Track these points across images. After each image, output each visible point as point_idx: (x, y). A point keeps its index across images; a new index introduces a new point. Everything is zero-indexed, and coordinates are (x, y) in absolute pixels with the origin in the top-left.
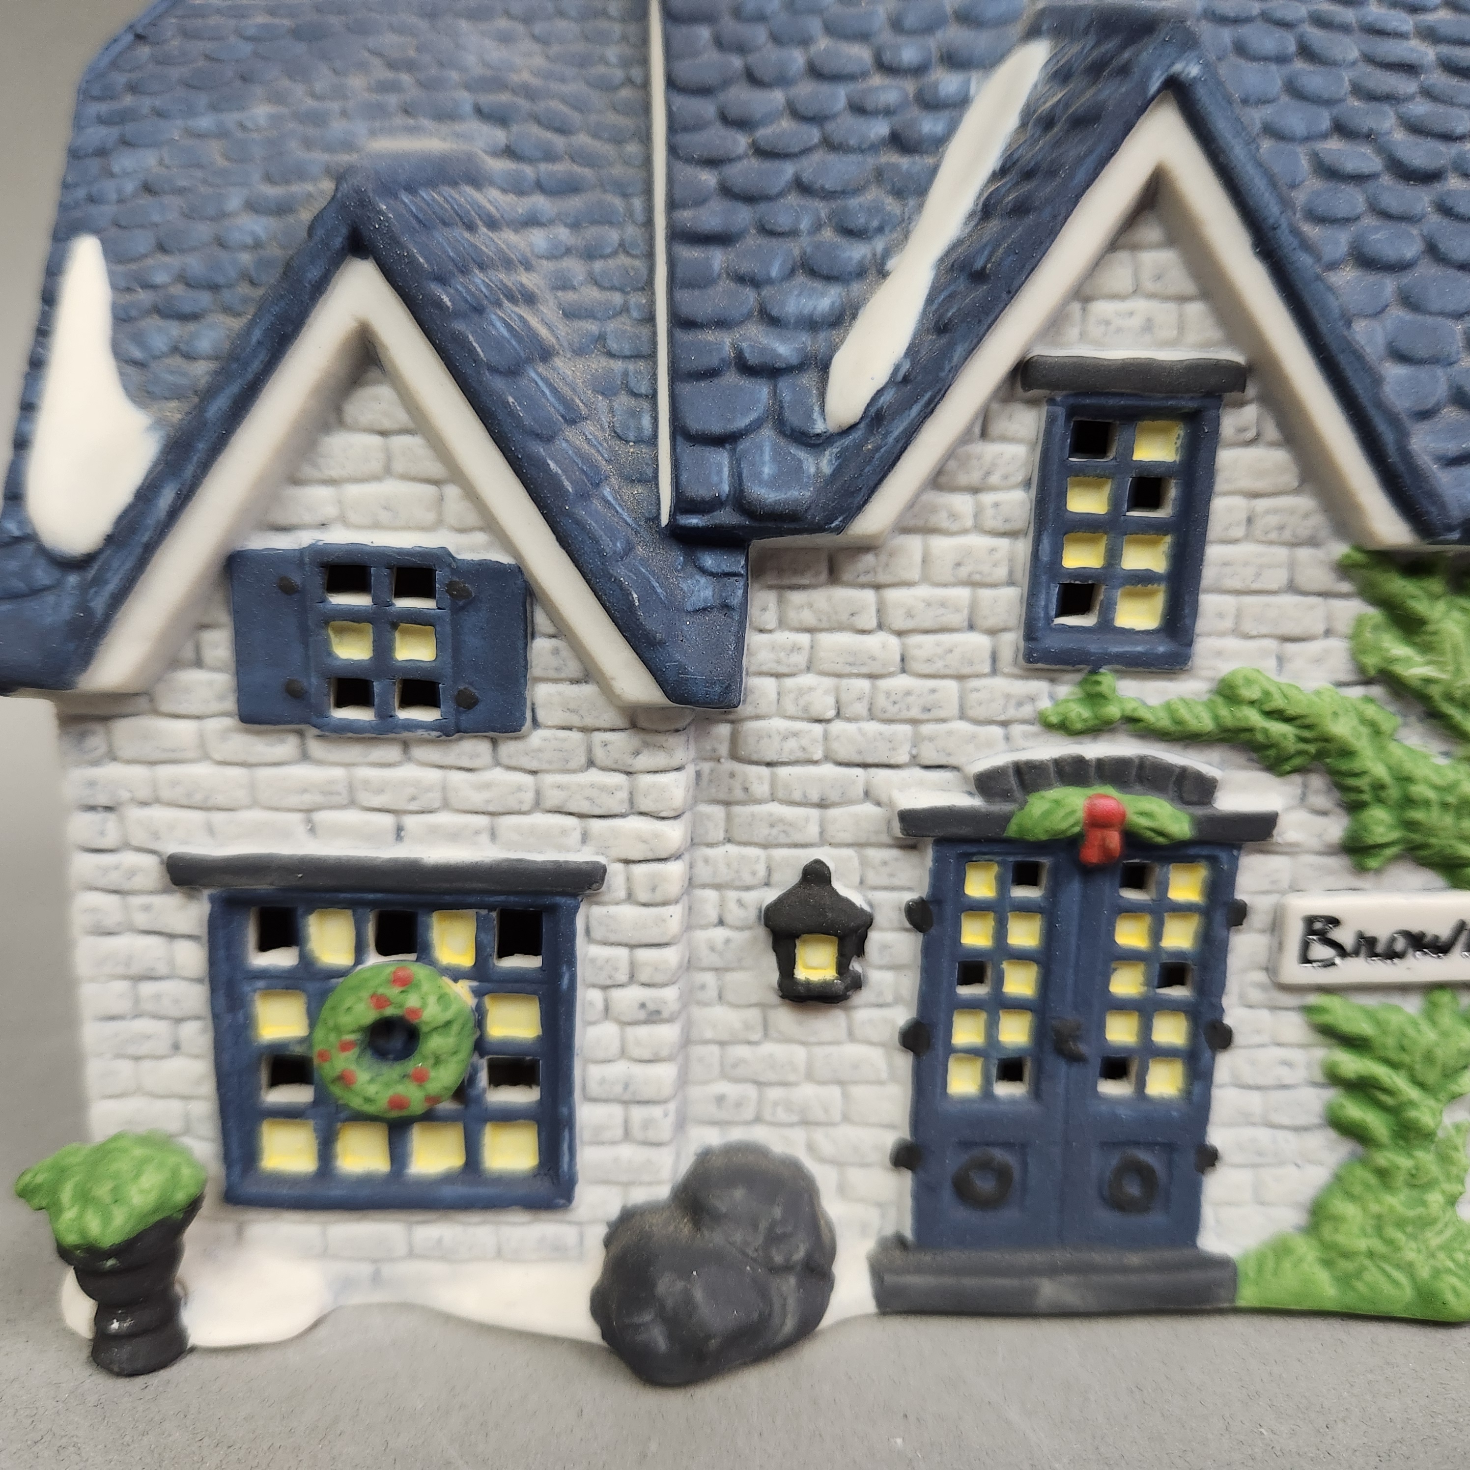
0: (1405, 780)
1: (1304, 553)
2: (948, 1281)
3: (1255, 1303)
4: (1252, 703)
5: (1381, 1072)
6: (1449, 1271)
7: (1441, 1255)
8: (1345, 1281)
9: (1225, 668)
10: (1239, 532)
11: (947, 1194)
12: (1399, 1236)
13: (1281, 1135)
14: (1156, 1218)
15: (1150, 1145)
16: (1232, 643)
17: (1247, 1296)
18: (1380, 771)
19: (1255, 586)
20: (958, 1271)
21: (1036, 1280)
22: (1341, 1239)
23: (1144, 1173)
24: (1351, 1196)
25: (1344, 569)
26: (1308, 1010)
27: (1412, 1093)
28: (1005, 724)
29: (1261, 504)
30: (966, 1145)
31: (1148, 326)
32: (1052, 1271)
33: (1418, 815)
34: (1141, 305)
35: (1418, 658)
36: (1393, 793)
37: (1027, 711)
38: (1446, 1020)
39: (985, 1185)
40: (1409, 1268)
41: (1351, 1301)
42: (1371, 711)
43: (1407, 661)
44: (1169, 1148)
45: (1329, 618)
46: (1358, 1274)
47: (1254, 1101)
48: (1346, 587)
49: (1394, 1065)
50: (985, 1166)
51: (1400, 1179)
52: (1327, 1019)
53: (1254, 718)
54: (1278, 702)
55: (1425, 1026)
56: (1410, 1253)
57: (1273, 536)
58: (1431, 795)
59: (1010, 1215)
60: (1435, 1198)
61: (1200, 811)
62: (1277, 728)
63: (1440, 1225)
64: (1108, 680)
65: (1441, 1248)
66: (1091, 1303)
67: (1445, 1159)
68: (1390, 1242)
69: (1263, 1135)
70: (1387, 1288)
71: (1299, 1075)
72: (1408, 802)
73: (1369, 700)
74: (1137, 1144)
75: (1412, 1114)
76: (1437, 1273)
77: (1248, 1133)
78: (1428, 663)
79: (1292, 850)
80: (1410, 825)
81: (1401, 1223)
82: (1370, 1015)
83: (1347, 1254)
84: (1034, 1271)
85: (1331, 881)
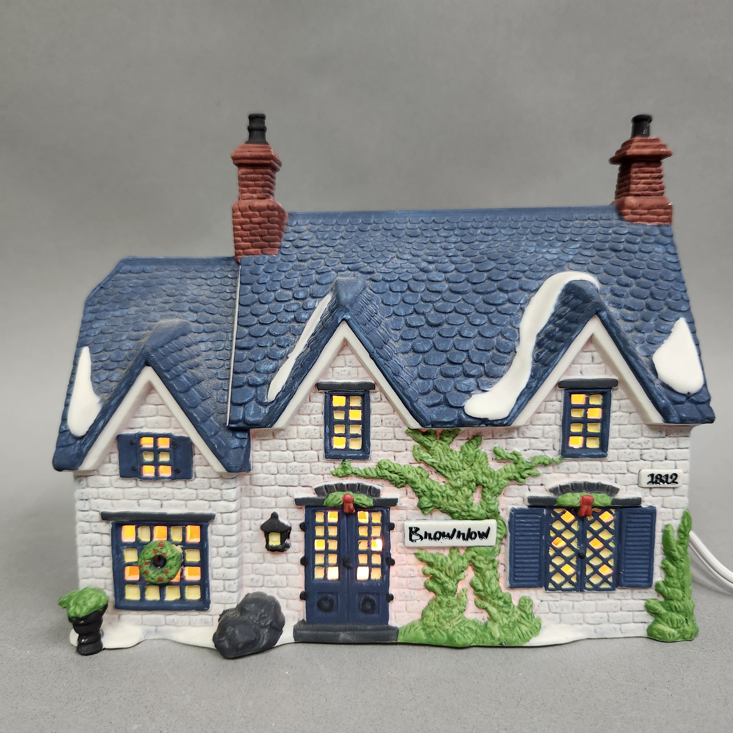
0: (431, 490)
1: (397, 429)
2: (315, 632)
3: (403, 641)
4: (386, 469)
5: (437, 572)
6: (458, 632)
7: (457, 627)
8: (429, 635)
9: (379, 459)
10: (379, 424)
11: (316, 608)
12: (444, 622)
13: (412, 591)
14: (375, 616)
15: (373, 594)
16: (381, 453)
17: (400, 639)
18: (423, 487)
19: (385, 438)
20: (318, 630)
21: (339, 633)
22: (428, 622)
23: (372, 602)
24: (431, 610)
25: (407, 433)
26: (416, 554)
27: (447, 579)
28: (323, 475)
29: (384, 417)
30: (320, 593)
31: (349, 374)
32: (344, 630)
33: (436, 499)
34: (347, 368)
35: (430, 457)
36: (428, 493)
37: (328, 471)
38: (455, 558)
39: (326, 605)
40: (447, 631)
41: (430, 641)
42: (420, 471)
43: (428, 458)
44: (378, 594)
45: (406, 446)
46: (433, 632)
47: (404, 581)
48: (409, 438)
49: (441, 571)
50: (326, 599)
51: (444, 605)
52: (420, 557)
53: (387, 473)
54: (393, 469)
55: (449, 559)
56: (447, 627)
57: (388, 425)
58: (439, 494)
59: (333, 614)
60: (455, 611)
61: (376, 498)
62: (393, 476)
63: (457, 618)
64: (347, 462)
65: (457, 625)
66: (355, 640)
67: (458, 599)
68: (441, 623)
69: (407, 591)
70: (440, 637)
71: (416, 573)
72: (432, 496)
73: (419, 467)
74: (369, 593)
75: (446, 585)
76: (454, 633)
77: (402, 590)
78: (433, 458)
79: (405, 508)
80: (434, 502)
81: (444, 618)
82: (433, 556)
83: (429, 627)
84: (339, 630)
85: (417, 517)
